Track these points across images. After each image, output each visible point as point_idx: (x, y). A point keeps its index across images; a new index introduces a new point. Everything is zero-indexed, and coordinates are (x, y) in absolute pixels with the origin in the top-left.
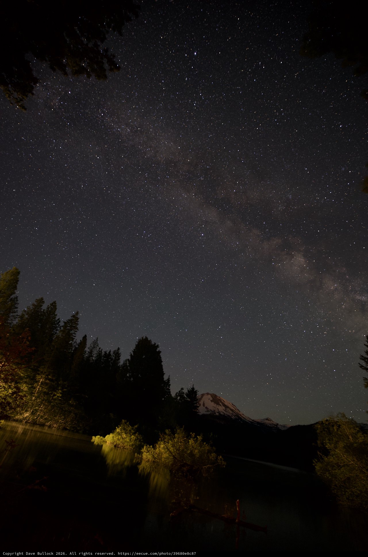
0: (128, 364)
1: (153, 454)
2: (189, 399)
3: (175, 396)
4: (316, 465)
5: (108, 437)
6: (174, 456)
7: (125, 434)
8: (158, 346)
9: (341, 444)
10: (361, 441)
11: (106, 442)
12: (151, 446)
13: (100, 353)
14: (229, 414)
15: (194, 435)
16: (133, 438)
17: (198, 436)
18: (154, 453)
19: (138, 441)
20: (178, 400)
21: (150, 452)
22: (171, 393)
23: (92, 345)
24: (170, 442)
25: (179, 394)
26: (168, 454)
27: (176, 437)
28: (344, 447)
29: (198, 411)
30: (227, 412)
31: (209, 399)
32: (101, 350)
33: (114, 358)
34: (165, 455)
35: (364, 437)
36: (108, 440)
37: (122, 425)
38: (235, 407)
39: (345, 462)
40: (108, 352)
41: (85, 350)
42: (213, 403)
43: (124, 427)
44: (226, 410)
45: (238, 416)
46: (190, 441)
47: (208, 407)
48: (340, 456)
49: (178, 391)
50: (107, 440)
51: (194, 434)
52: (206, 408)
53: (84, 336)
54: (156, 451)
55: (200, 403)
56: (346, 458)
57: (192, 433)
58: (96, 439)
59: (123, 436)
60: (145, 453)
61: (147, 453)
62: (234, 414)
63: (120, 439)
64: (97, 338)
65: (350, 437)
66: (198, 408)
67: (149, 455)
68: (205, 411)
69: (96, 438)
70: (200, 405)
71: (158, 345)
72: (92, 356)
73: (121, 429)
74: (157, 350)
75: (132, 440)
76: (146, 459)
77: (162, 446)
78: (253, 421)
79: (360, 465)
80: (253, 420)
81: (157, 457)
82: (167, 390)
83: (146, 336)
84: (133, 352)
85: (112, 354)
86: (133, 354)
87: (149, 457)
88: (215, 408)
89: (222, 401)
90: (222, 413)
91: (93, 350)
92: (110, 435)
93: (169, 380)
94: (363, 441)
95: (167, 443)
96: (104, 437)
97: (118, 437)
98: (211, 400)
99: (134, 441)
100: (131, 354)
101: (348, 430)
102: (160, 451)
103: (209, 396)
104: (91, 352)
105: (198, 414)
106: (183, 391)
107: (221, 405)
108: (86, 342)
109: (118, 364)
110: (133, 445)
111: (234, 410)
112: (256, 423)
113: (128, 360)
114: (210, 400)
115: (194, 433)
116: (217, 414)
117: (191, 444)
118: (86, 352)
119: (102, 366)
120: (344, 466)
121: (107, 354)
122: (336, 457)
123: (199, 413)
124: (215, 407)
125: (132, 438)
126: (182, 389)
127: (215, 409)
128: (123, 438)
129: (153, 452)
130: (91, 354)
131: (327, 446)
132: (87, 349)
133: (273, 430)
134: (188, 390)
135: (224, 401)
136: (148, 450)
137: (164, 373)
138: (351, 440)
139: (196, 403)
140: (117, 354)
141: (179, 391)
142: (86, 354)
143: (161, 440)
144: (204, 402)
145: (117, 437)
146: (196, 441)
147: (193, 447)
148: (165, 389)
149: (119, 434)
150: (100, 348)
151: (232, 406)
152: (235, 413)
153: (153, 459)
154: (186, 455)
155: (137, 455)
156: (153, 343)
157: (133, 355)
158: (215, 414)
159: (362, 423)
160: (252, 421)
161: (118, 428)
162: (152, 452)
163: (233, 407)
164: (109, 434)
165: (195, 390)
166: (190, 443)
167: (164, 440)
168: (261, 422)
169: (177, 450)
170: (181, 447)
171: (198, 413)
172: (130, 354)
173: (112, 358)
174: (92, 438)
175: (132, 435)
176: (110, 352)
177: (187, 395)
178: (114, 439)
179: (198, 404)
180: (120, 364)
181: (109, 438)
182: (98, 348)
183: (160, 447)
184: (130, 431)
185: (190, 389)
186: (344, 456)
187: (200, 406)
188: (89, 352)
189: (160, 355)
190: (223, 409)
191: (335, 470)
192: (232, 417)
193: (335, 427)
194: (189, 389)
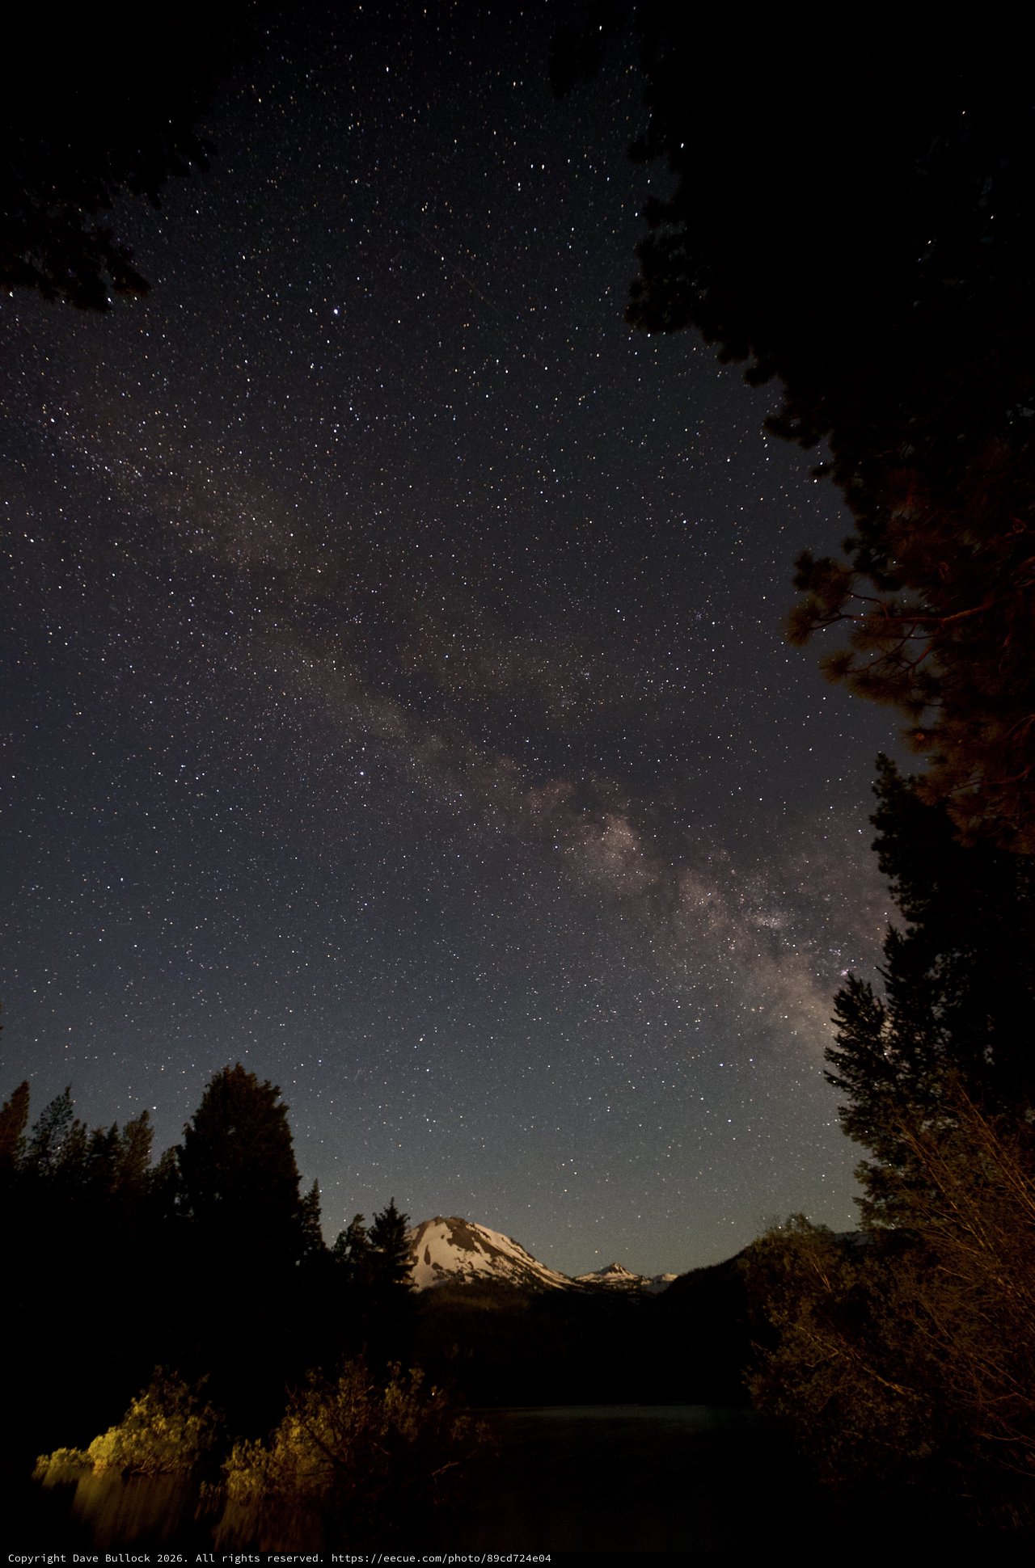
0: (177, 1164)
1: (264, 1468)
2: (381, 1247)
3: (336, 1246)
4: (750, 1383)
5: (99, 1446)
6: (334, 1460)
7: (164, 1419)
8: (276, 1092)
9: (806, 1306)
10: (850, 1285)
11: (92, 1465)
12: (258, 1442)
13: (77, 1137)
14: (504, 1274)
15: (398, 1369)
16: (195, 1423)
17: (410, 1370)
18: (267, 1466)
19: (211, 1432)
20: (345, 1256)
21: (254, 1464)
22: (324, 1239)
23: (48, 1115)
24: (322, 1409)
25: (348, 1237)
26: (316, 1455)
27: (341, 1387)
28: (813, 1313)
29: (409, 1282)
30: (498, 1268)
31: (442, 1237)
32: (80, 1127)
33: (127, 1149)
34: (305, 1465)
35: (857, 1271)
36: (97, 1457)
37: (152, 1387)
38: (521, 1247)
39: (819, 1356)
40: (105, 1133)
41: (21, 1136)
42: (455, 1247)
43: (161, 1392)
44: (497, 1264)
45: (532, 1274)
46: (387, 1390)
47: (440, 1264)
48: (807, 1342)
49: (345, 1228)
50: (95, 1457)
51: (397, 1365)
52: (436, 1266)
53: (20, 1085)
54: (274, 1455)
55: (415, 1254)
56: (822, 1343)
57: (394, 1364)
58: (52, 1463)
59: (157, 1425)
60: (235, 1474)
61: (243, 1469)
62: (519, 1270)
63: (146, 1439)
64: (68, 1089)
65: (825, 1280)
66: (409, 1273)
67: (251, 1475)
68: (434, 1279)
69: (50, 1458)
70: (416, 1259)
71: (277, 1088)
72: (49, 1155)
73: (148, 1402)
74: (276, 1105)
75: (188, 1434)
76: (241, 1492)
77: (296, 1432)
78: (573, 1284)
79: (855, 1356)
80: (573, 1280)
81: (279, 1476)
82: (310, 1231)
83: (238, 1063)
84: (196, 1119)
85: (120, 1138)
86: (196, 1126)
87: (251, 1485)
88: (462, 1262)
89: (481, 1235)
90: (482, 1275)
91: (52, 1133)
92: (107, 1435)
93: (314, 1196)
94: (854, 1283)
95: (312, 1415)
96: (84, 1447)
97: (139, 1435)
98: (449, 1240)
99: (199, 1437)
100: (189, 1129)
101: (818, 1259)
102: (288, 1451)
103: (443, 1227)
104: (43, 1142)
105: (412, 1292)
106: (361, 1224)
107: (478, 1251)
108: (26, 1108)
109: (142, 1168)
110: (192, 1452)
111: (518, 1259)
112: (582, 1286)
113: (178, 1148)
114: (445, 1240)
115: (399, 1362)
116: (469, 1279)
117: (390, 1401)
118: (23, 1144)
119: (85, 1182)
120: (818, 1368)
121: (104, 1137)
122: (797, 1345)
123: (415, 1288)
124: (462, 1260)
125: (188, 1427)
126: (359, 1218)
127: (460, 1265)
128: (155, 1436)
129: (263, 1463)
130: (44, 1147)
131: (771, 1320)
132: (28, 1133)
133: (630, 1300)
134: (376, 1219)
135: (487, 1236)
136: (245, 1459)
137: (299, 1174)
138: (827, 1287)
139: (404, 1258)
140: (140, 1133)
141: (350, 1229)
142: (24, 1151)
143: (293, 1413)
144: (427, 1250)
145: (134, 1436)
146: (404, 1388)
147: (396, 1411)
148: (303, 1227)
149: (142, 1422)
150: (77, 1123)
151: (513, 1246)
152: (521, 1267)
153: (264, 1488)
154: (375, 1444)
155: (207, 1487)
156: (261, 1083)
157: (193, 1129)
158: (462, 1283)
159: (848, 1233)
160: (570, 1283)
161: (138, 1400)
162: (260, 1464)
163: (515, 1249)
164: (103, 1432)
165: (398, 1216)
166: (388, 1399)
167: (300, 1408)
168: (594, 1281)
169: (345, 1433)
170: (357, 1422)
171: (410, 1290)
172: (186, 1127)
173: (122, 1150)
174: (35, 1464)
175: (191, 1414)
176: (114, 1129)
177: (374, 1235)
178: (121, 1447)
179: (408, 1258)
180: (150, 1167)
181: (103, 1448)
182: (69, 1124)
183: (287, 1437)
184: (183, 1400)
185: (384, 1214)
186: (816, 1339)
187: (415, 1265)
188: (34, 1141)
189: (285, 1118)
190: (487, 1262)
191: (799, 1384)
192: (515, 1282)
193: (785, 1261)
194: (378, 1216)
